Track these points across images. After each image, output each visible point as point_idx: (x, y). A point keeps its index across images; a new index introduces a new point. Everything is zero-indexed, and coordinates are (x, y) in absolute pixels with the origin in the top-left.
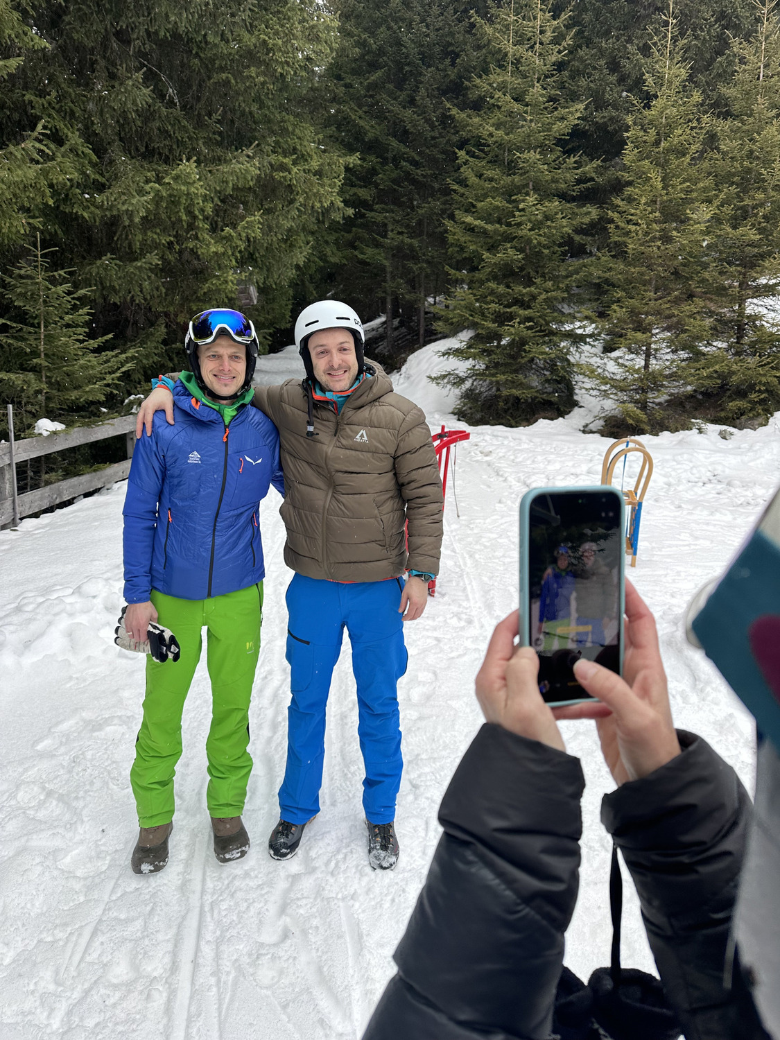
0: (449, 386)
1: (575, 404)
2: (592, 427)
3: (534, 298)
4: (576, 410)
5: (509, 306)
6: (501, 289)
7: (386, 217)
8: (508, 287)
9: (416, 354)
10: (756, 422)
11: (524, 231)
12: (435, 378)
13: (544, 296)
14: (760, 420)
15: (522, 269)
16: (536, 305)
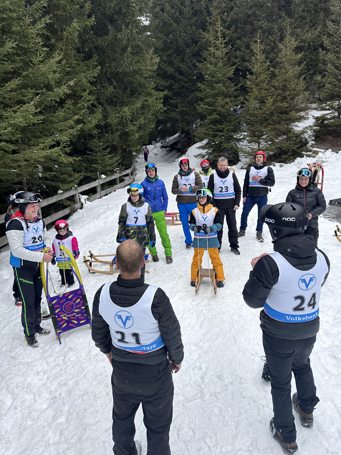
0: (201, 158)
1: (240, 160)
2: (244, 167)
3: (224, 128)
4: (239, 162)
5: (216, 132)
6: (213, 127)
7: (177, 101)
8: (216, 126)
9: (190, 148)
10: (291, 161)
11: (220, 108)
12: (196, 156)
13: (226, 128)
14: (292, 160)
15: (219, 120)
16: (225, 131)
